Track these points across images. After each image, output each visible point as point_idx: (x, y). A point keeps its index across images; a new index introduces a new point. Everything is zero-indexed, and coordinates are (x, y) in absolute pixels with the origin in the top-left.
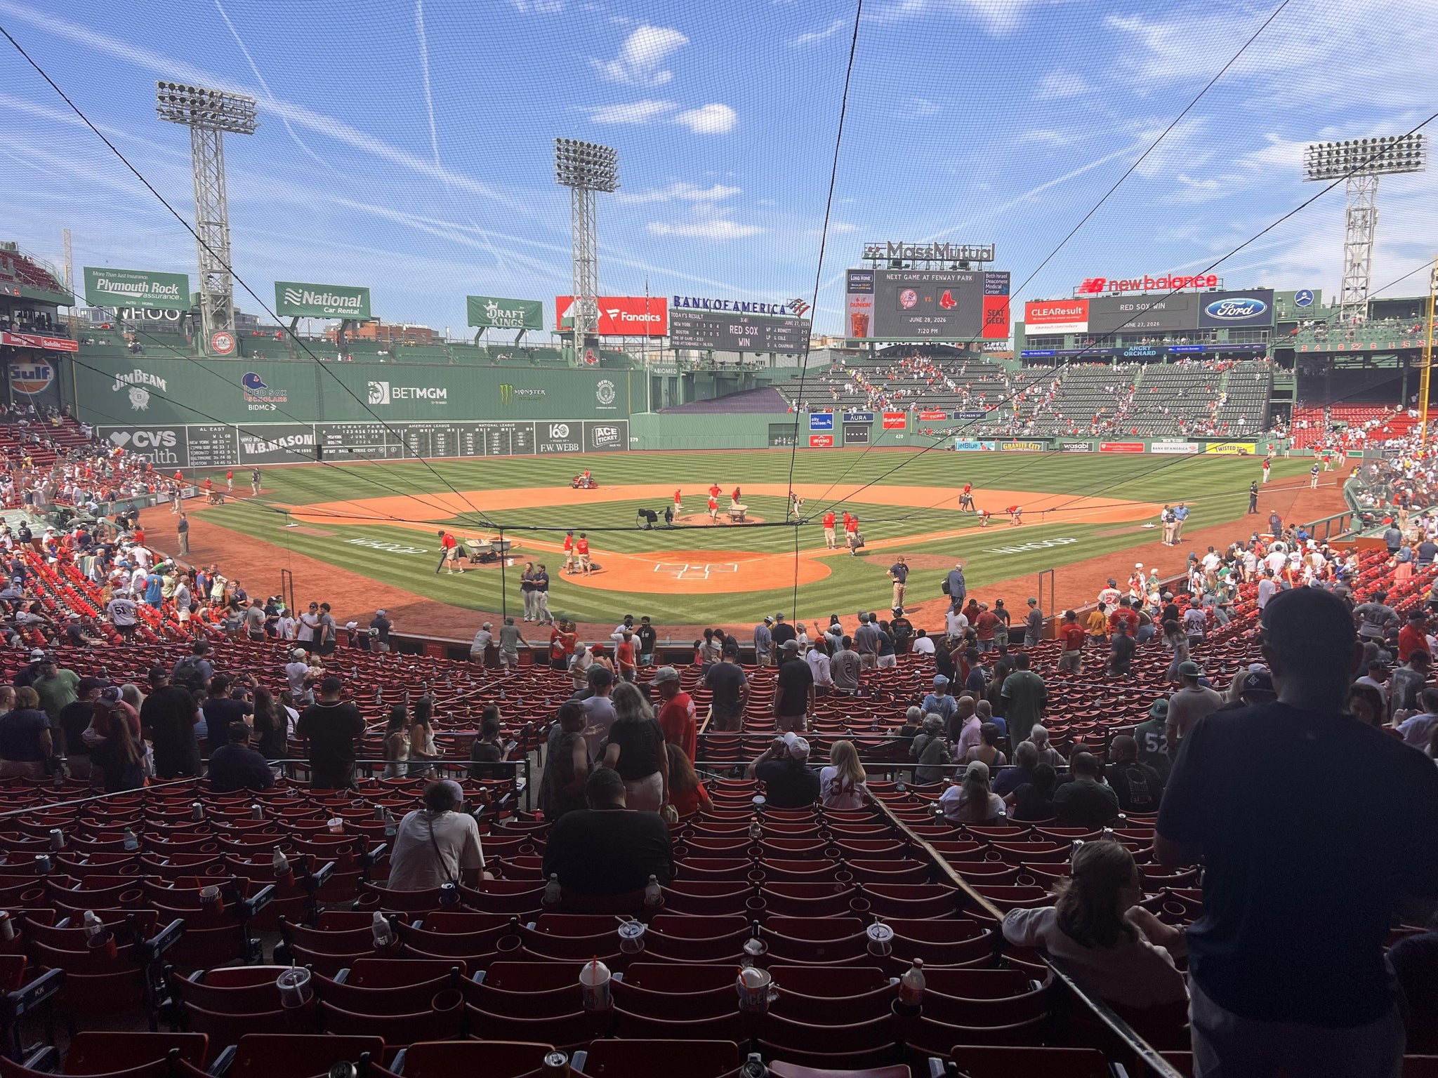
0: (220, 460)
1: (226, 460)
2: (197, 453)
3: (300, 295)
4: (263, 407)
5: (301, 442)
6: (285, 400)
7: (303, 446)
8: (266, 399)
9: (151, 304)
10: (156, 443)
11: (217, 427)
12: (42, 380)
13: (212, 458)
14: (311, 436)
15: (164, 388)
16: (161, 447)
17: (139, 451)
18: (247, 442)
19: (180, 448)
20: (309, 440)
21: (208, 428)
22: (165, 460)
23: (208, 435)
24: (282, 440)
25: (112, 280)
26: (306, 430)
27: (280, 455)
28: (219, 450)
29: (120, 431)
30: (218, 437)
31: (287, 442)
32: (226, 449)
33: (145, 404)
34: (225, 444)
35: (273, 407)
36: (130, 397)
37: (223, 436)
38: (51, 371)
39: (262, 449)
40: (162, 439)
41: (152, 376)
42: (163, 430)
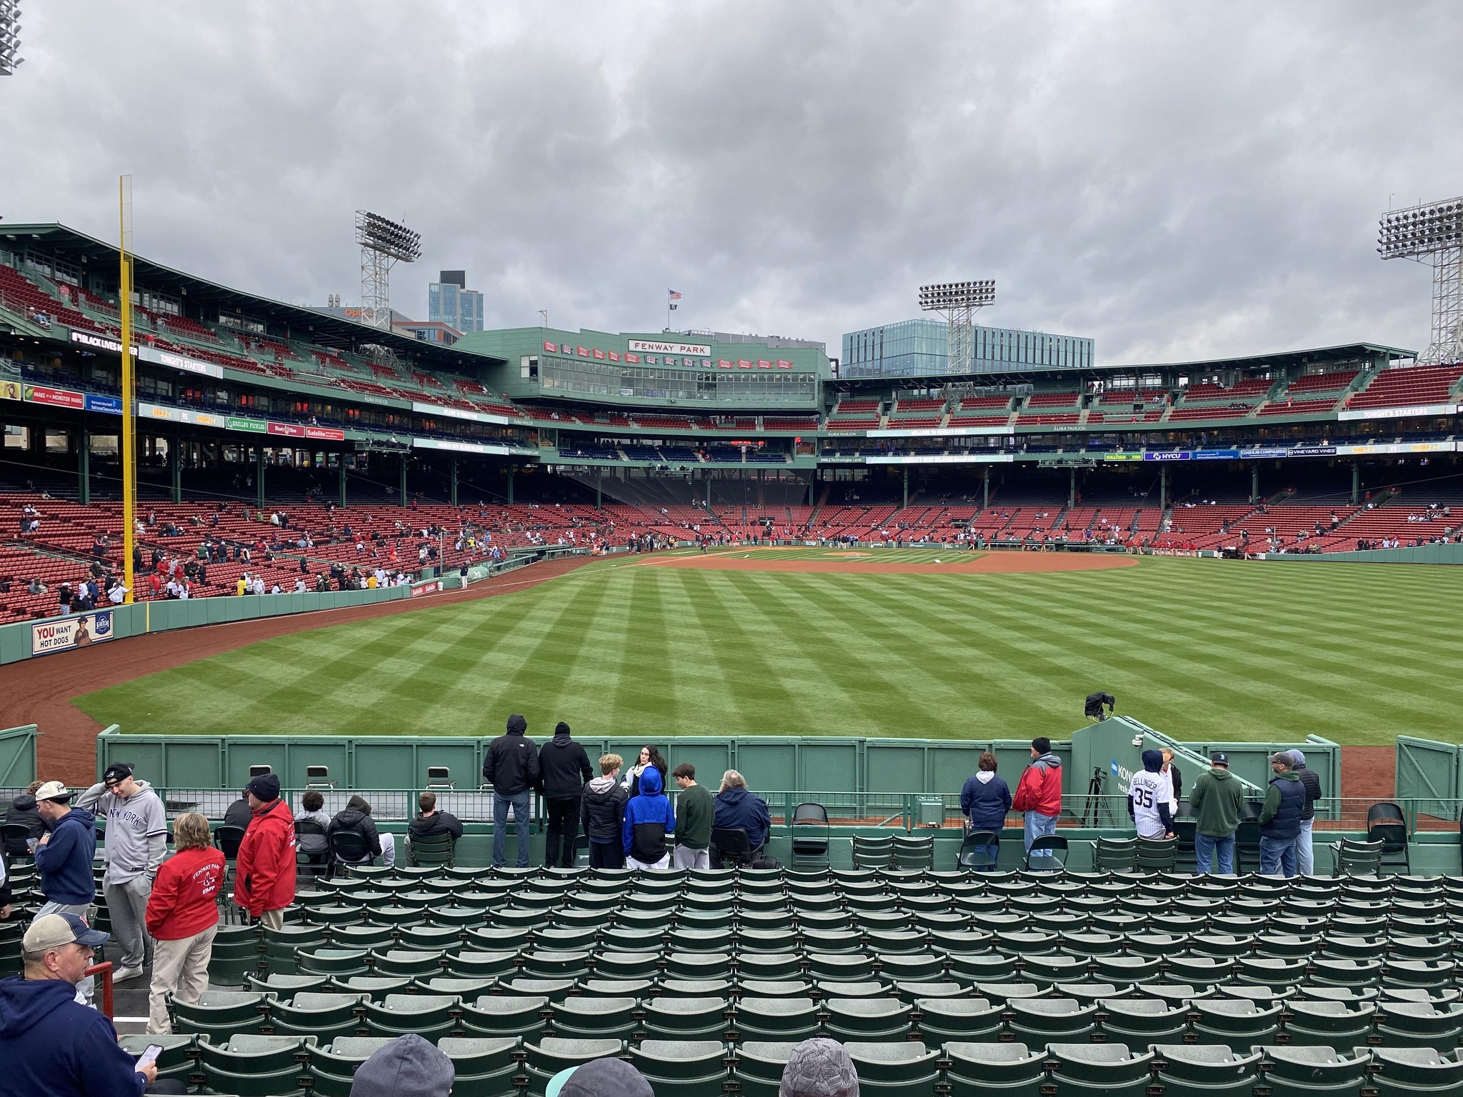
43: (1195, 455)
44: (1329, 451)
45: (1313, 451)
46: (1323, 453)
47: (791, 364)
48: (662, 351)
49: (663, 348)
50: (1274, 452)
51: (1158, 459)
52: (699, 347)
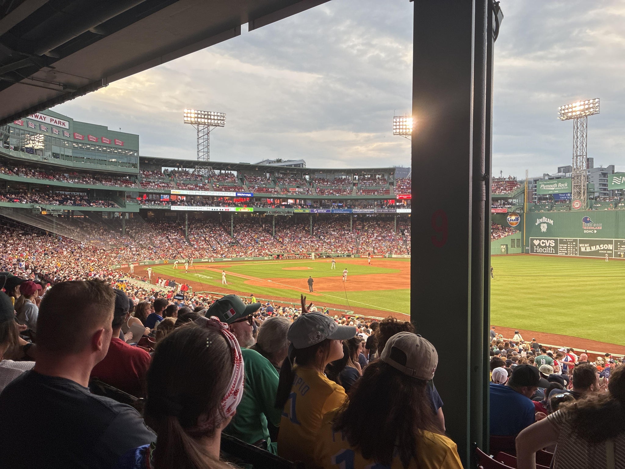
0: (570, 253)
1: (573, 253)
2: (562, 249)
3: (621, 179)
4: (591, 231)
5: (607, 248)
6: (601, 228)
7: (608, 250)
8: (592, 228)
9: (558, 191)
10: (548, 245)
11: (570, 239)
12: (517, 222)
13: (567, 252)
14: (612, 245)
15: (552, 224)
16: (549, 246)
17: (543, 247)
18: (582, 247)
19: (556, 247)
20: (610, 247)
21: (566, 240)
22: (550, 251)
23: (566, 243)
24: (598, 246)
25: (545, 185)
26: (610, 242)
27: (596, 253)
28: (570, 249)
29: (536, 239)
30: (570, 243)
31: (600, 247)
32: (573, 249)
33: (545, 230)
34: (573, 247)
35: (595, 231)
36: (541, 227)
37: (572, 243)
38: (519, 218)
39: (588, 250)
40: (550, 243)
41: (549, 219)
42: (551, 240)
43: (333, 211)
44: (393, 211)
45: (386, 211)
46: (390, 212)
47: (123, 143)
48: (38, 120)
49: (39, 117)
50: (368, 211)
51: (315, 212)
52: (62, 121)
